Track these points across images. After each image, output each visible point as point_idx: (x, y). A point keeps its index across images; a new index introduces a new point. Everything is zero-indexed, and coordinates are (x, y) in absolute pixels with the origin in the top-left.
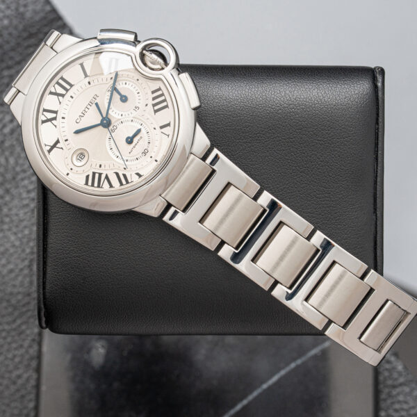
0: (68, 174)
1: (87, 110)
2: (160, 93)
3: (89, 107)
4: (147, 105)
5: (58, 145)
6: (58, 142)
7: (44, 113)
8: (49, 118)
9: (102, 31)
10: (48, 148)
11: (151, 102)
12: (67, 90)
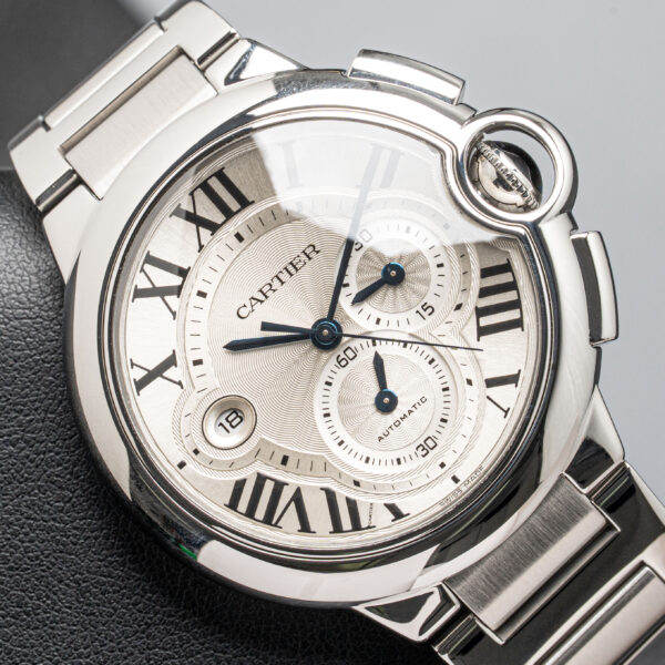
0: (182, 465)
1: (276, 284)
2: (505, 278)
3: (285, 276)
4: (459, 307)
5: (170, 373)
6: (171, 361)
7: (148, 267)
8: (158, 284)
9: (366, 53)
10: (139, 374)
11: (472, 301)
12: (229, 214)
